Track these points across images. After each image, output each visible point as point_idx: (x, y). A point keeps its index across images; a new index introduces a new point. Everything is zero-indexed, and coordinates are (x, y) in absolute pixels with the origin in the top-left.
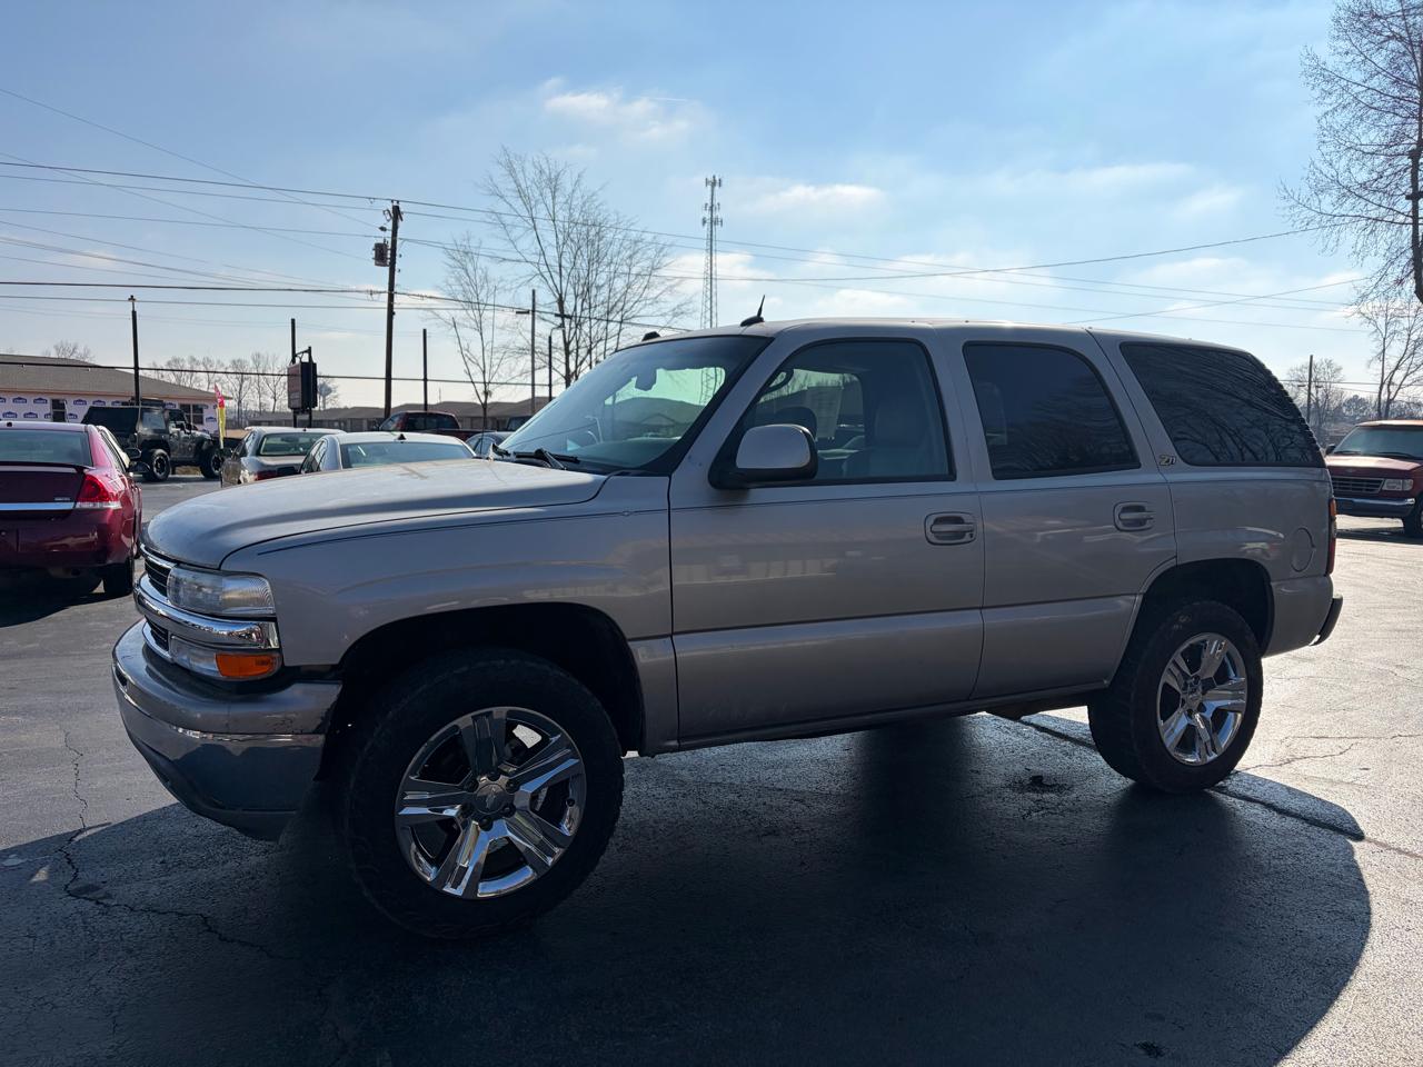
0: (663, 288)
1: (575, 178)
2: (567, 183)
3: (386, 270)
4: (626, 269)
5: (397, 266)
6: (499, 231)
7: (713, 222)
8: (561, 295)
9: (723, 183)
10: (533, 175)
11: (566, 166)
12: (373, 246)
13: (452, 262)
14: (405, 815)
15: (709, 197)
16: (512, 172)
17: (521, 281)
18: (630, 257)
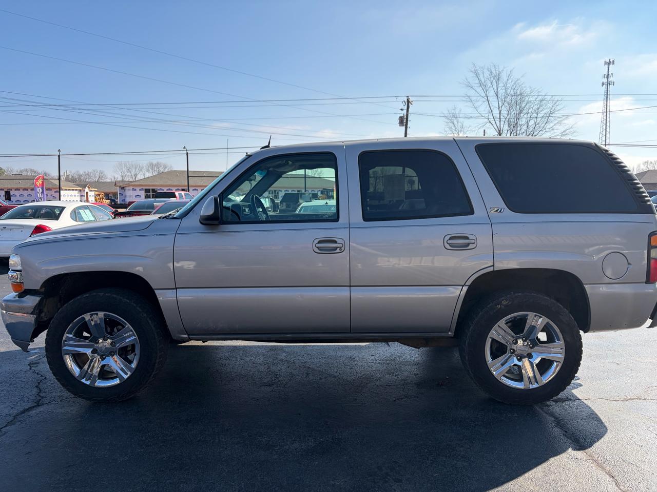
0: (556, 122)
1: (509, 73)
2: (504, 77)
3: (404, 128)
4: (535, 115)
5: (408, 126)
6: (469, 104)
7: (608, 84)
8: (500, 131)
9: (615, 63)
10: (487, 75)
11: (504, 68)
12: (398, 118)
13: (446, 120)
14: (65, 349)
15: (607, 71)
16: (477, 75)
17: (479, 126)
18: (538, 109)
